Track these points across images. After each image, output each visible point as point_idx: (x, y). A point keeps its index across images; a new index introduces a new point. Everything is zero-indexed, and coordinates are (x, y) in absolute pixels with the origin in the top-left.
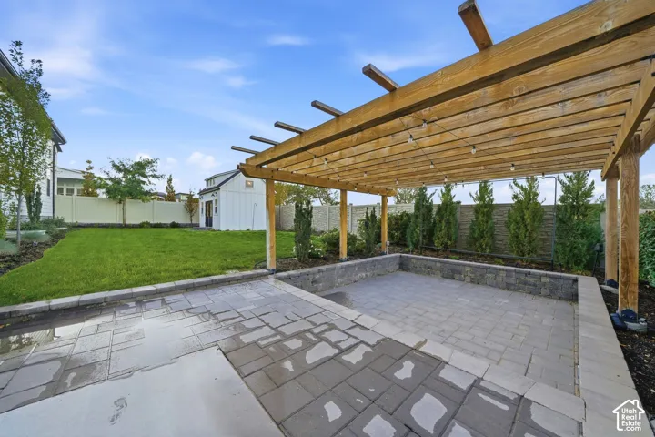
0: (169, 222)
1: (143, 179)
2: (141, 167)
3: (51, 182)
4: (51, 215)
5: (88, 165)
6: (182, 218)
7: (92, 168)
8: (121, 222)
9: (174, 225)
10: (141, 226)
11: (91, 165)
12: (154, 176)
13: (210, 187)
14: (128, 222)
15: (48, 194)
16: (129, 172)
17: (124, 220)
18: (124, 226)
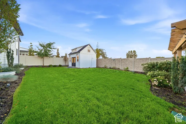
0: (58, 64)
1: (50, 49)
2: (49, 45)
3: (18, 50)
4: (18, 63)
5: (31, 45)
6: (62, 63)
7: (32, 46)
8: (43, 65)
9: (60, 66)
10: (49, 66)
11: (32, 45)
12: (54, 48)
13: (73, 52)
14: (45, 65)
15: (17, 55)
16: (45, 47)
17: (44, 64)
18: (43, 66)
